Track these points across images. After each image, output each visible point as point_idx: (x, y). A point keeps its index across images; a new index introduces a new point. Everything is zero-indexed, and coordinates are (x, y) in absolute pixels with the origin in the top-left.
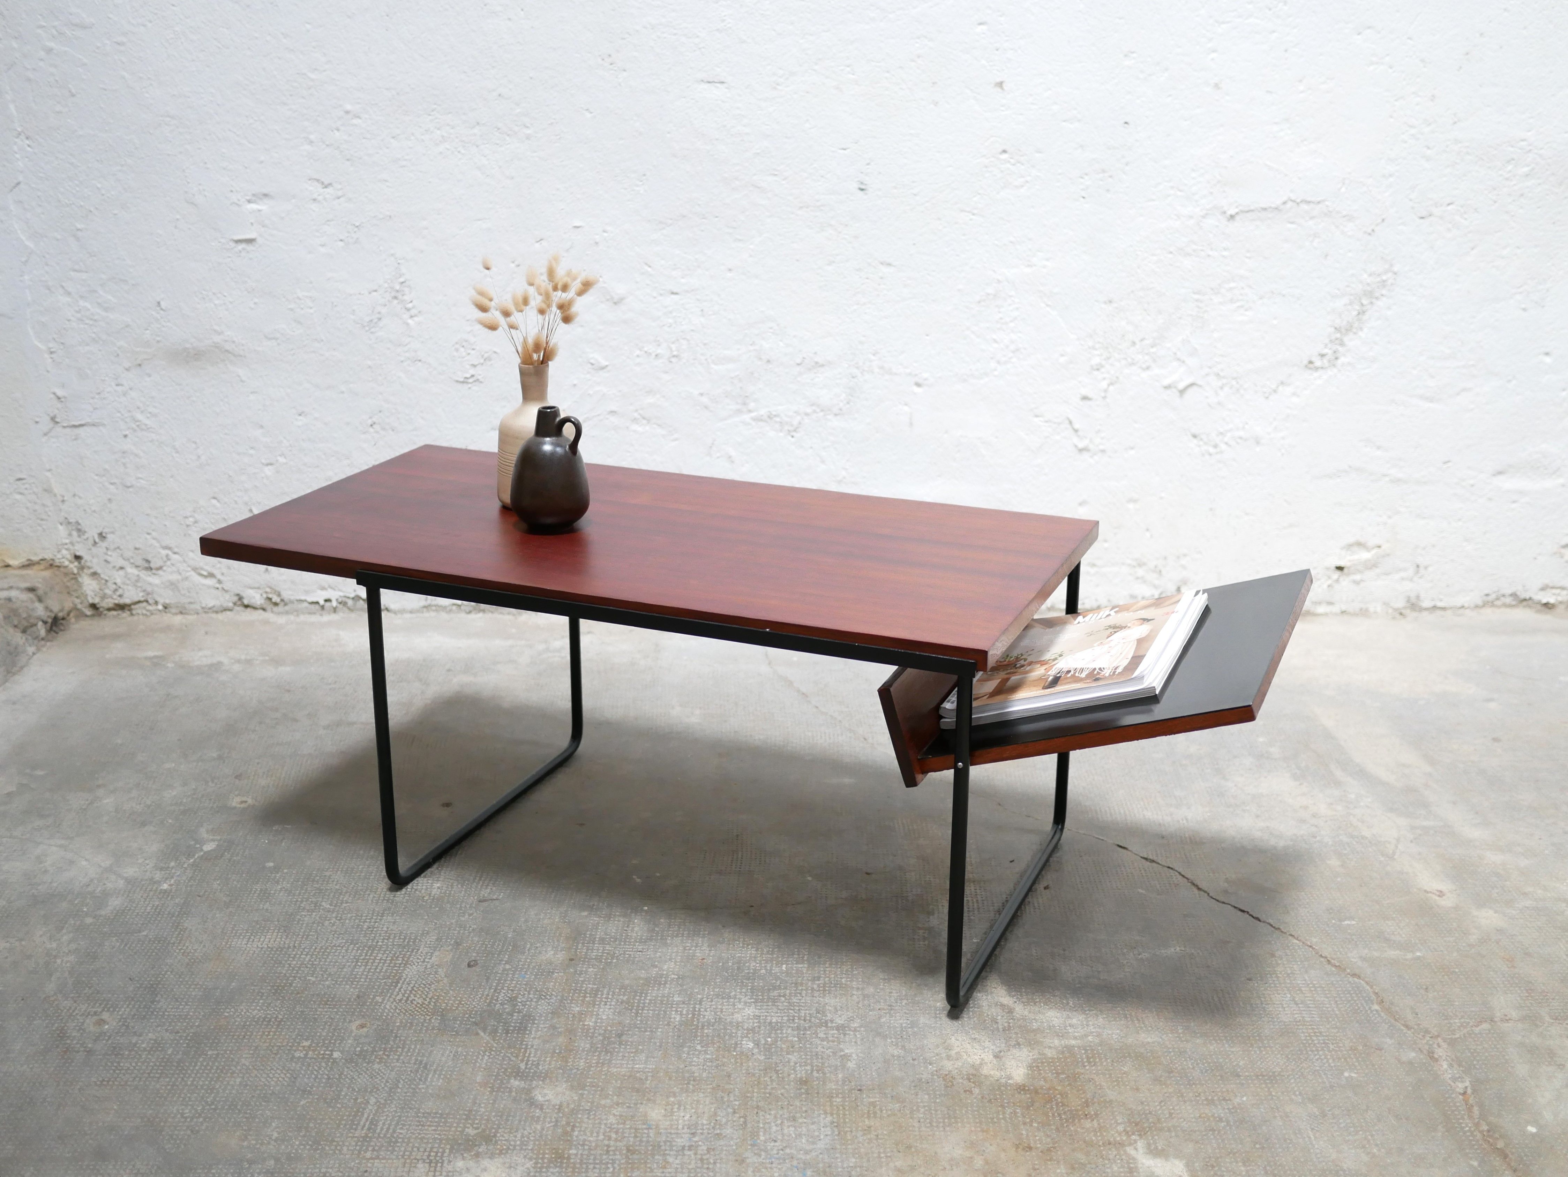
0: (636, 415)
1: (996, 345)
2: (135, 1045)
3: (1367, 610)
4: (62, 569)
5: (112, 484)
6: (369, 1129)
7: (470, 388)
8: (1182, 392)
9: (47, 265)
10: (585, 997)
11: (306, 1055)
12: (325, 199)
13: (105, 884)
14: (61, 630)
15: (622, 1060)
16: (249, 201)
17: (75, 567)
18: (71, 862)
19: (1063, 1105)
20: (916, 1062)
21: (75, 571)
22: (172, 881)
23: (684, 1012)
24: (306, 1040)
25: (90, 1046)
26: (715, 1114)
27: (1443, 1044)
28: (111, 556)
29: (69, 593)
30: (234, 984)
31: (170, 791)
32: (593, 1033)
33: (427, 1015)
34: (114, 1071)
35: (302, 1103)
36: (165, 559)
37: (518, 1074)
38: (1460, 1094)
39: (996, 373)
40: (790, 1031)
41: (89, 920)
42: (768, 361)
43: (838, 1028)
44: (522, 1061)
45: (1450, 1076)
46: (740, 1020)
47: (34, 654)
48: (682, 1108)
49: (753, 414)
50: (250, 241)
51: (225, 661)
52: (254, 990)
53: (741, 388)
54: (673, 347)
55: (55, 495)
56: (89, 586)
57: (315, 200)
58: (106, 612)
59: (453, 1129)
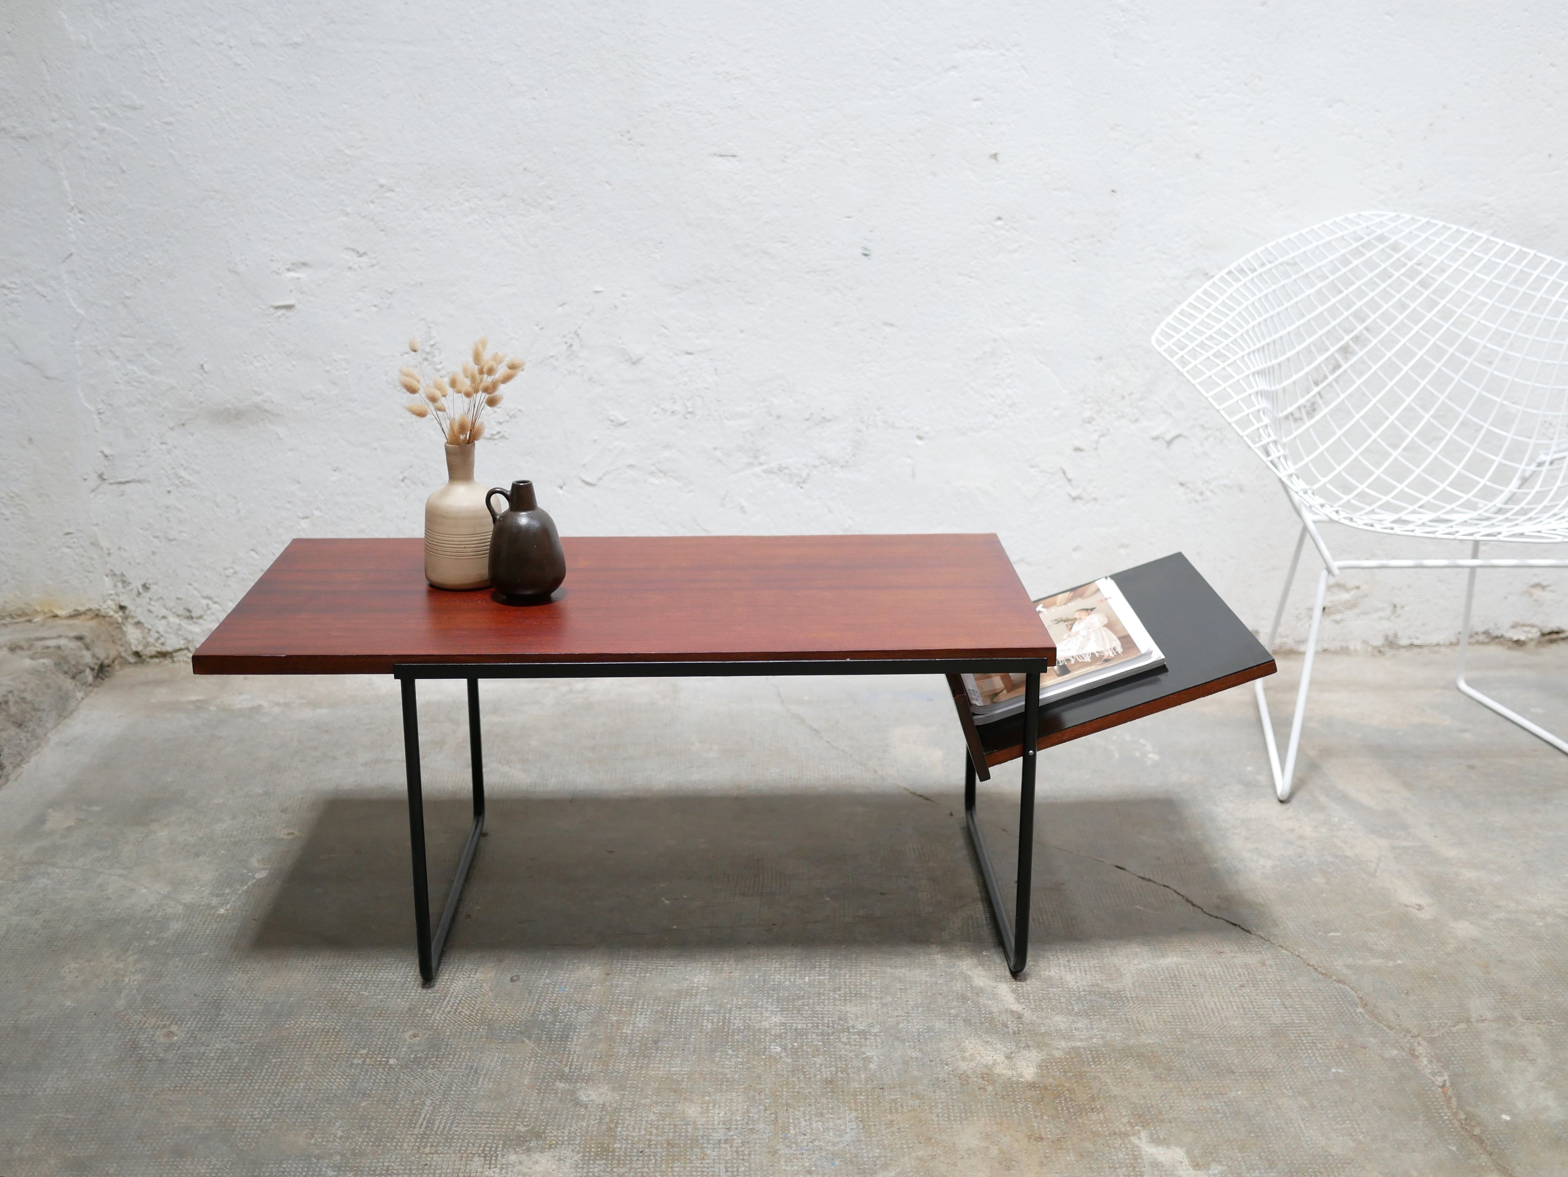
0: (653, 468)
1: (993, 400)
2: (204, 1054)
3: (1347, 648)
4: (107, 619)
5: (156, 537)
6: (427, 1127)
7: (496, 444)
8: (1169, 443)
9: (96, 330)
10: (622, 1008)
11: (364, 1061)
12: (360, 267)
13: (164, 910)
14: (107, 677)
15: (660, 1063)
16: (289, 270)
17: (120, 616)
18: (132, 890)
19: (1071, 1100)
20: (933, 1064)
21: (120, 620)
22: (228, 907)
23: (715, 1021)
24: (364, 1048)
25: (161, 1055)
26: (748, 1111)
27: (1423, 1042)
28: (154, 606)
29: (113, 642)
30: (292, 999)
31: (221, 825)
32: (631, 1040)
33: (475, 1025)
34: (186, 1078)
35: (363, 1105)
36: (205, 608)
37: (563, 1077)
38: (1439, 1087)
39: (993, 426)
40: (814, 1036)
41: (152, 943)
42: (778, 417)
43: (859, 1033)
44: (566, 1065)
45: (1430, 1071)
46: (767, 1027)
47: (83, 699)
48: (717, 1106)
49: (764, 467)
50: (289, 307)
51: (265, 704)
52: (311, 1004)
53: (753, 442)
54: (689, 404)
55: (102, 549)
56: (133, 635)
57: (350, 268)
58: (148, 660)
59: (505, 1126)
